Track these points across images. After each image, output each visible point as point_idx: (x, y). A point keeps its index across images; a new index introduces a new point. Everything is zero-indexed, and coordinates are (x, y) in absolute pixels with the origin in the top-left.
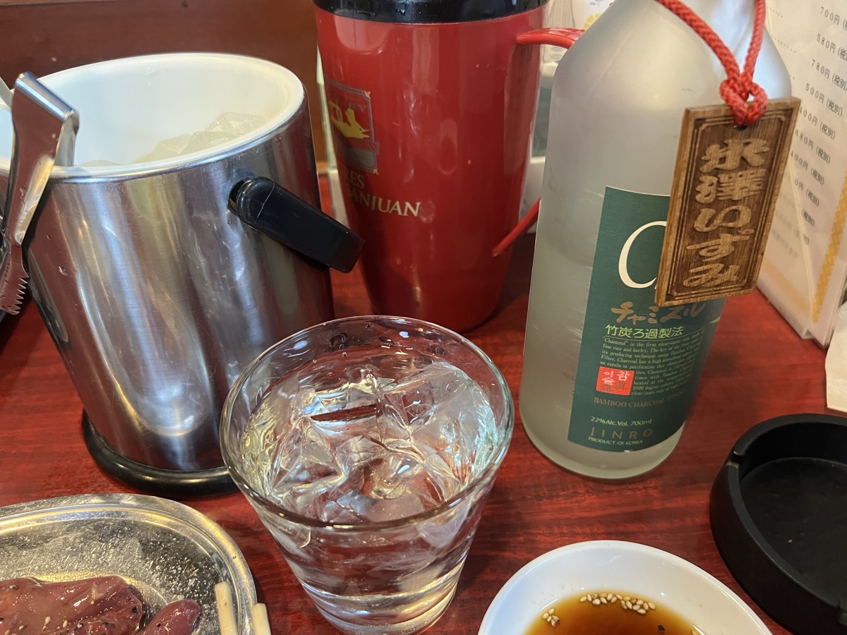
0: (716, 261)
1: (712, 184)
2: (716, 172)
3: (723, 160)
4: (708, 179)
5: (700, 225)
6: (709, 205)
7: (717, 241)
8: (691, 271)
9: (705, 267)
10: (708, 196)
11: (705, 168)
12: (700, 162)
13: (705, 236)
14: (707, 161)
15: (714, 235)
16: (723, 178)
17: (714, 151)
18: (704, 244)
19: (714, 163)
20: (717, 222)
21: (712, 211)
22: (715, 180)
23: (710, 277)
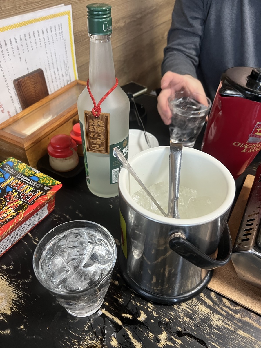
0: (98, 145)
3: (94, 123)
5: (92, 136)
6: (93, 132)
7: (97, 140)
8: (92, 145)
9: (95, 145)
10: (92, 130)
12: (88, 123)
13: (93, 139)
14: (90, 123)
16: (95, 127)
17: (91, 121)
20: (96, 136)
22: (93, 127)
23: (97, 148)
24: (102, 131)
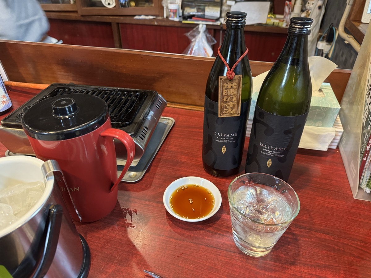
0: (230, 108)
1: (226, 91)
2: (226, 89)
3: (227, 87)
4: (225, 90)
5: (225, 100)
6: (226, 96)
7: (229, 104)
8: (225, 110)
9: (228, 109)
10: (225, 94)
11: (224, 88)
12: (223, 87)
13: (226, 102)
15: (228, 102)
16: (228, 90)
17: (225, 85)
18: (226, 104)
19: (226, 87)
20: (228, 99)
21: (227, 97)
23: (229, 111)
24: (235, 92)
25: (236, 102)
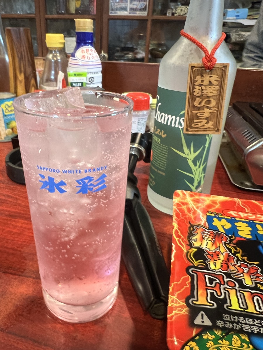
0: (204, 119)
2: (200, 85)
4: (198, 88)
5: (196, 104)
6: (199, 97)
7: (203, 111)
8: (194, 121)
9: (200, 120)
10: (199, 93)
11: (196, 84)
12: (194, 82)
13: (199, 108)
15: (202, 108)
16: (203, 87)
18: (198, 111)
19: (199, 82)
20: (203, 104)
21: (201, 99)
23: (202, 125)
24: (215, 92)
25: (215, 110)
